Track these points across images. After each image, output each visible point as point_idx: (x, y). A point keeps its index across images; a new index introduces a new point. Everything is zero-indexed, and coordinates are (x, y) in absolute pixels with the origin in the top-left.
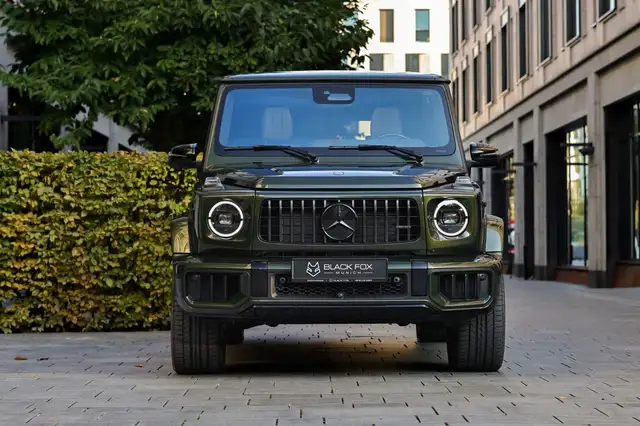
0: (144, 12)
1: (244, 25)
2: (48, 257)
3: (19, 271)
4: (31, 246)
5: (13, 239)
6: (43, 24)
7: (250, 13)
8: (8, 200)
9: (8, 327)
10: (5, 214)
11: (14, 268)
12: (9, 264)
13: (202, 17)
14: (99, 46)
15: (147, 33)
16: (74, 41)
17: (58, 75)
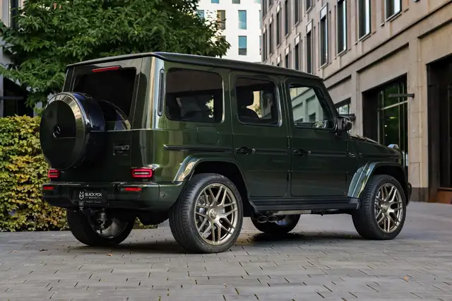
0: (91, 31)
1: (154, 39)
2: (38, 183)
3: (20, 192)
4: (28, 176)
5: (16, 172)
6: (29, 39)
7: (158, 32)
8: (13, 148)
9: (13, 228)
10: (11, 156)
11: (17, 190)
12: (14, 187)
13: (127, 34)
14: (63, 52)
15: (93, 44)
16: (48, 50)
17: (38, 71)
